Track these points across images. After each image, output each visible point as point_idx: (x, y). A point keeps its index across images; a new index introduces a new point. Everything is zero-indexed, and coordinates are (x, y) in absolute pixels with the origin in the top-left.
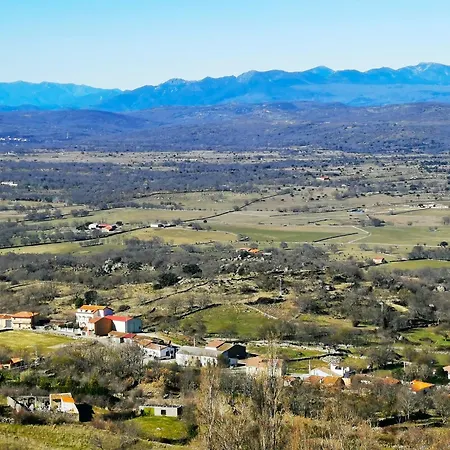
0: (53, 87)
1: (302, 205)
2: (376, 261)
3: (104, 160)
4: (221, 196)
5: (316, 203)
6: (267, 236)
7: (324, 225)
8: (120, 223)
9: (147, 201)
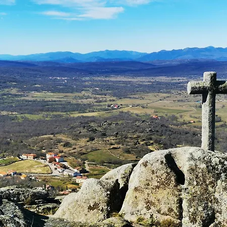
0: (126, 52)
1: (181, 99)
2: (191, 122)
3: (130, 80)
4: (157, 95)
5: (186, 98)
6: (163, 111)
7: (184, 107)
8: (121, 105)
9: (134, 96)
